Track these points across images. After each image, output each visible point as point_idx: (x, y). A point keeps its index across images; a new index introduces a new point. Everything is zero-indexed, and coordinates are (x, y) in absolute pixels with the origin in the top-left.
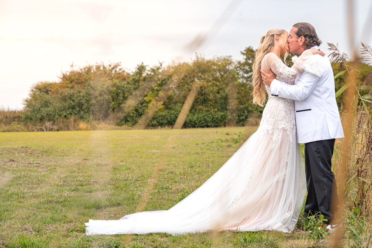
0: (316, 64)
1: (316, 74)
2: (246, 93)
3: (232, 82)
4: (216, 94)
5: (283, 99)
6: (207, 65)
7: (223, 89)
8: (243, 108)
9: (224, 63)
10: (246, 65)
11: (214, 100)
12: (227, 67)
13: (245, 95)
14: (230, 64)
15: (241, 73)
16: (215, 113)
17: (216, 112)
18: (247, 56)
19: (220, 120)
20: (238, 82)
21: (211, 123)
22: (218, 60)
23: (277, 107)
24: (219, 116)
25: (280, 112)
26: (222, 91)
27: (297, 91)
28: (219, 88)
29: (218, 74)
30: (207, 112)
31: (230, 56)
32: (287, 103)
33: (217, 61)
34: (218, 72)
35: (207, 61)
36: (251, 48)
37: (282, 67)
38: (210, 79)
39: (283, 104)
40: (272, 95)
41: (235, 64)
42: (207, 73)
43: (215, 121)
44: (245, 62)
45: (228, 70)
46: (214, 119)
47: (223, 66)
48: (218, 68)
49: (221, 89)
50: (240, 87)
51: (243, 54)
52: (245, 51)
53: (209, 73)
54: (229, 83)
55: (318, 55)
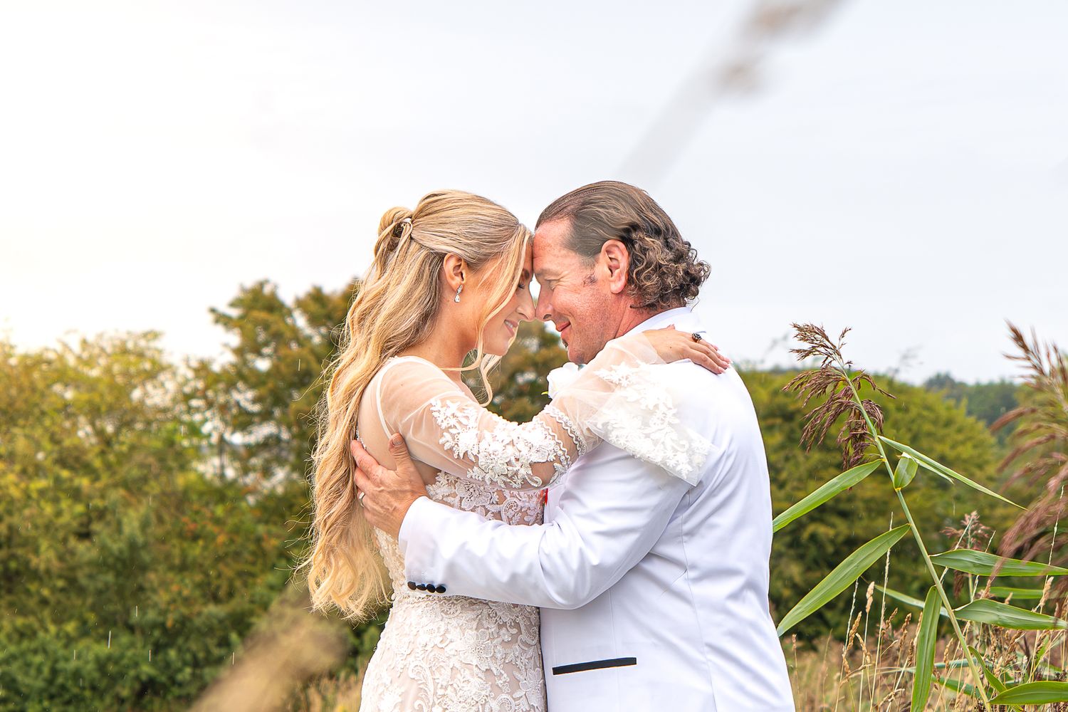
0: (674, 411)
1: (671, 463)
2: (239, 540)
3: (163, 479)
4: (73, 542)
5: (472, 602)
6: (26, 383)
7: (109, 517)
8: (221, 621)
9: (116, 368)
10: (240, 385)
11: (60, 577)
12: (137, 394)
13: (233, 548)
14: (151, 375)
15: (212, 426)
16: (66, 646)
17: (69, 641)
18: (244, 334)
19: (94, 688)
20: (192, 477)
21: (40, 702)
22: (85, 355)
23: (436, 652)
24: (87, 662)
25: (452, 678)
26: (108, 524)
27: (548, 556)
28: (88, 506)
29: (84, 432)
30: (19, 643)
31: (153, 335)
32: (493, 628)
33: (79, 358)
34: (82, 420)
35: (26, 357)
36: (267, 290)
37: (472, 423)
38: (40, 456)
39: (471, 634)
40: (412, 586)
41: (180, 379)
42: (24, 427)
43: (63, 688)
44: (234, 365)
45: (139, 409)
46: (60, 680)
47: (113, 386)
48: (85, 397)
49: (101, 514)
50: (207, 504)
51: (222, 319)
52: (233, 305)
53: (33, 427)
54: (145, 480)
55: (687, 367)
